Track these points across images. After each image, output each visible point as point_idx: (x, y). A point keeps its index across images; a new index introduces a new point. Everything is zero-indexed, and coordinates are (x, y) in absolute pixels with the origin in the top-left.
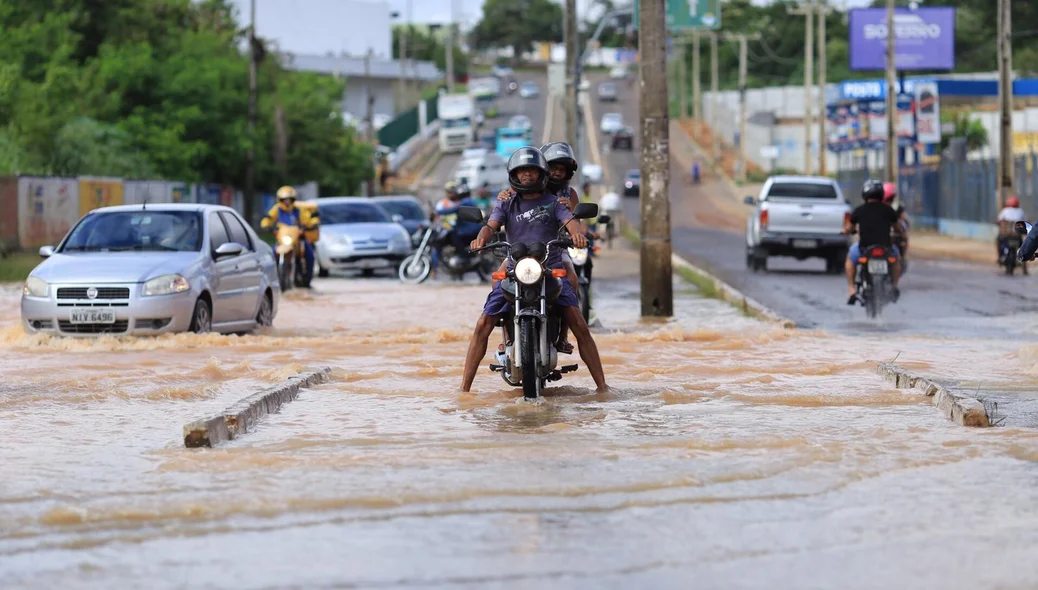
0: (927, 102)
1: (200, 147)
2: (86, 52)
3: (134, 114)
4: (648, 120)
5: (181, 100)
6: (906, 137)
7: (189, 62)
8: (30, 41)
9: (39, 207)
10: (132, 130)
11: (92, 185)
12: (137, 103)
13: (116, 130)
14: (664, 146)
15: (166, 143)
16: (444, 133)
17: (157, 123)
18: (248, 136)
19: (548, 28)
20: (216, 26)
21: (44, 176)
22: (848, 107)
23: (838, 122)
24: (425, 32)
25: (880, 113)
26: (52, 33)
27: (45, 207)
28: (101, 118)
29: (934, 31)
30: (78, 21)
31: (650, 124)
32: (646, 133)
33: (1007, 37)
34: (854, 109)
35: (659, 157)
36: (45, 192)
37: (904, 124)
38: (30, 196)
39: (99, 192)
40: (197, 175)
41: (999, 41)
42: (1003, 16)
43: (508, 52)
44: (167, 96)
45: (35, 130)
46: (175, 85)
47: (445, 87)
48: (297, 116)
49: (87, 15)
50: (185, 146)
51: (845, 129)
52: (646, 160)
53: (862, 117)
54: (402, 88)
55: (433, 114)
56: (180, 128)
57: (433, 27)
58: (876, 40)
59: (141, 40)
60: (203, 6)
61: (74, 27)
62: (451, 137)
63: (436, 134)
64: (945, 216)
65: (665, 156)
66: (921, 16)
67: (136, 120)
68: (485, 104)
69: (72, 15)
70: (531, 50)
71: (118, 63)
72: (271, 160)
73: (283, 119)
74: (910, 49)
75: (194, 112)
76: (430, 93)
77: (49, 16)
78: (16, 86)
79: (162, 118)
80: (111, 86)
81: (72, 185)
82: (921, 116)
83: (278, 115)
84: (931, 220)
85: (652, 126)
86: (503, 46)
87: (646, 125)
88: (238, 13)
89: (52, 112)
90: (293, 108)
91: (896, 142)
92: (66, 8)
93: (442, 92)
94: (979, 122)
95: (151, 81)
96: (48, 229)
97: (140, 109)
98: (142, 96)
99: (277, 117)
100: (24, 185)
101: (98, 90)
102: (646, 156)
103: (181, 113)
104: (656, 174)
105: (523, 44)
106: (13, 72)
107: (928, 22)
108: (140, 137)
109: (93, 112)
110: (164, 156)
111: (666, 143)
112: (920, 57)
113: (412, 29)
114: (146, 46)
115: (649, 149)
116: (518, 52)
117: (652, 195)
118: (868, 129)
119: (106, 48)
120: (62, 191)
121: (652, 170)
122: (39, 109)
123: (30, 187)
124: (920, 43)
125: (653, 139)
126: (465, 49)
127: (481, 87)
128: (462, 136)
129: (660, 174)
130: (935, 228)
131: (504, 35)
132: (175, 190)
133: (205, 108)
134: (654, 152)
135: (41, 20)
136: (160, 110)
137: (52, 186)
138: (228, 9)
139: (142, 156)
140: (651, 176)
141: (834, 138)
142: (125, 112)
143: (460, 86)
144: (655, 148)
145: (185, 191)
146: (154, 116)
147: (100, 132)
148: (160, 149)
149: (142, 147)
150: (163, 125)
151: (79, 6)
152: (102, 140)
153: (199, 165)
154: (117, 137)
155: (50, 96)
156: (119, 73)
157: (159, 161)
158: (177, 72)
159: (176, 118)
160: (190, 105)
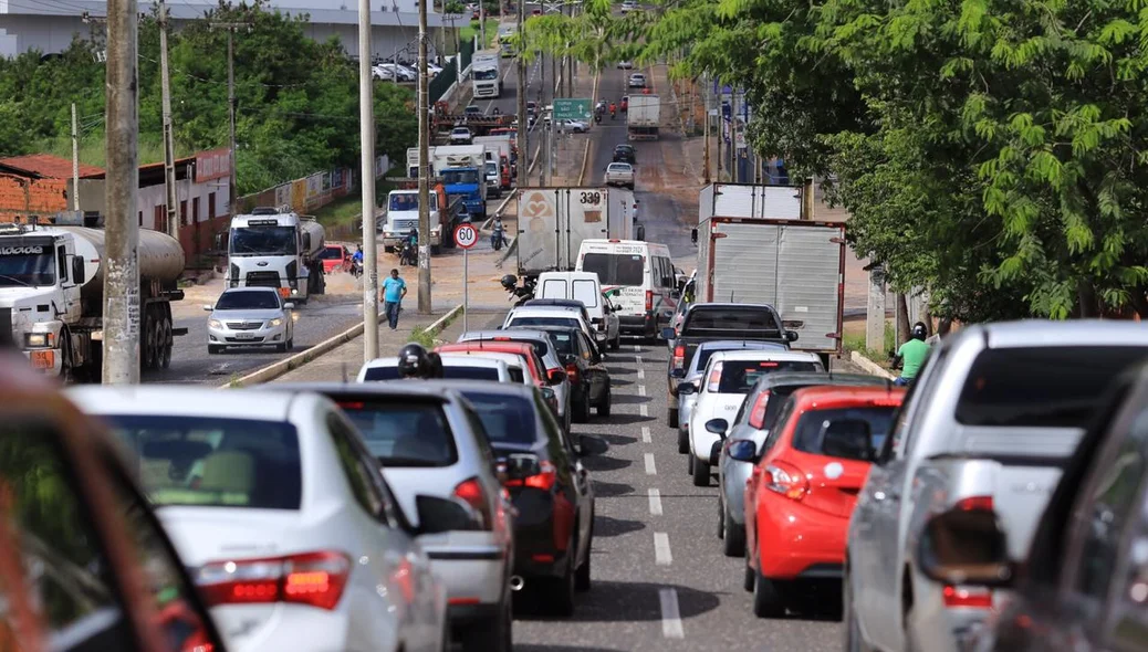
1: (335, 152)
2: (271, 96)
3: (300, 133)
5: (324, 123)
7: (327, 101)
9: (281, 200)
10: (300, 143)
11: (296, 184)
12: (301, 127)
13: (293, 144)
15: (318, 149)
17: (311, 137)
28: (285, 138)
30: (266, 78)
36: (283, 192)
38: (278, 195)
39: (298, 186)
40: (334, 166)
44: (316, 121)
45: (262, 153)
46: (321, 114)
49: (271, 74)
50: (328, 151)
56: (325, 141)
59: (301, 88)
61: (264, 81)
67: (301, 136)
69: (263, 75)
71: (291, 103)
75: (332, 131)
79: (314, 134)
80: (288, 118)
81: (290, 186)
95: (308, 111)
97: (303, 130)
98: (303, 122)
103: (325, 131)
108: (304, 146)
110: (317, 156)
119: (282, 93)
120: (287, 190)
122: (264, 140)
123: (278, 191)
132: (323, 176)
133: (337, 127)
136: (313, 130)
137: (284, 188)
139: (306, 158)
142: (295, 130)
145: (327, 176)
146: (310, 134)
147: (285, 146)
148: (316, 153)
149: (306, 152)
150: (315, 138)
151: (266, 69)
152: (287, 150)
153: (335, 160)
154: (295, 149)
155: (269, 134)
156: (291, 109)
157: (314, 159)
158: (321, 108)
159: (322, 135)
160: (329, 126)
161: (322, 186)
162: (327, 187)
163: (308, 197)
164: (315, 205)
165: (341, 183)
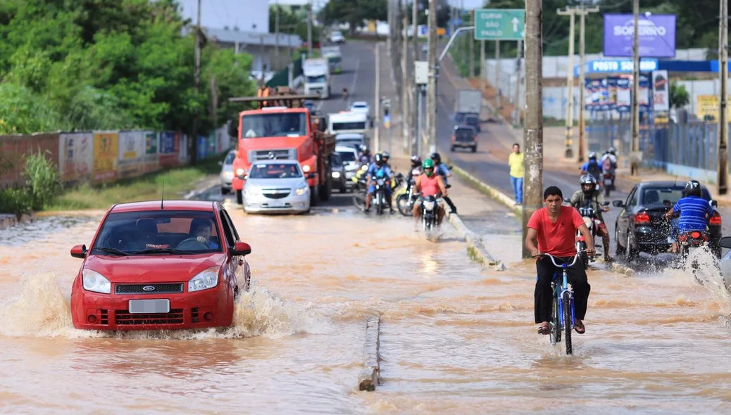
0: (661, 83)
1: (163, 107)
2: (88, 37)
3: (119, 83)
4: (529, 131)
5: (150, 73)
6: (644, 105)
7: (155, 47)
8: (47, 30)
9: (70, 153)
10: (118, 94)
11: (101, 136)
12: (121, 76)
13: (107, 95)
14: (539, 148)
15: (142, 103)
16: (308, 86)
17: (135, 89)
18: (195, 99)
19: (375, 10)
20: (167, 19)
21: (72, 132)
22: (600, 80)
23: (592, 90)
24: (289, 12)
25: (625, 87)
26: (63, 26)
27: (74, 153)
28: (97, 86)
29: (661, 31)
30: (80, 17)
31: (531, 133)
32: (528, 139)
33: (725, 47)
34: (605, 82)
35: (536, 155)
36: (74, 143)
37: (643, 96)
38: (66, 146)
39: (105, 140)
40: (162, 125)
41: (720, 50)
42: (723, 33)
43: (347, 26)
44: (141, 70)
45: (60, 98)
46: (147, 63)
47: (306, 52)
48: (224, 83)
49: (86, 13)
50: (154, 105)
51: (597, 95)
52: (528, 156)
53: (610, 89)
54: (277, 53)
55: (299, 71)
56: (151, 94)
57: (295, 8)
58: (622, 36)
59: (123, 31)
60: (158, 5)
61: (78, 22)
62: (311, 89)
63: (301, 85)
64: (671, 162)
65: (540, 154)
66: (653, 21)
67: (121, 87)
68: (333, 64)
69: (76, 14)
70: (362, 25)
71: (108, 47)
72: (207, 113)
73: (215, 84)
74: (646, 44)
75: (160, 82)
76: (296, 57)
77: (60, 14)
78: (45, 66)
79: (138, 85)
80: (104, 64)
81: (90, 137)
82: (655, 92)
83: (212, 81)
84: (661, 163)
85: (532, 135)
86: (343, 22)
87: (528, 134)
88: (182, 9)
89: (70, 85)
90: (221, 77)
91: (638, 109)
92: (72, 9)
93: (304, 56)
94: (683, 87)
95: (131, 60)
96: (76, 168)
97: (124, 80)
98: (125, 70)
99: (212, 83)
100: (62, 139)
101: (95, 67)
102: (527, 154)
103: (151, 82)
104: (534, 166)
105: (357, 21)
106: (44, 57)
107: (657, 25)
108: (124, 99)
109: (92, 81)
110: (140, 112)
111: (541, 146)
112: (653, 49)
113: (280, 9)
114: (126, 35)
115: (530, 149)
116: (353, 27)
117: (531, 179)
118: (615, 97)
119: (99, 36)
120: (84, 141)
121: (532, 163)
122: (61, 81)
123: (66, 139)
124: (652, 39)
125: (533, 143)
126: (316, 23)
127: (331, 52)
128: (321, 88)
129: (537, 165)
130: (664, 168)
131: (344, 14)
132: (148, 136)
133: (166, 79)
134: (532, 151)
135: (55, 16)
136: (137, 81)
137: (78, 138)
138: (175, 7)
139: (125, 113)
140: (531, 167)
141: (589, 101)
142: (113, 81)
143: (316, 50)
144: (534, 148)
145: (154, 136)
146: (133, 84)
147: (98, 96)
148: (138, 107)
149: (126, 106)
150: (139, 91)
151: (81, 8)
152: (100, 102)
153: (163, 118)
154: (110, 100)
155: (69, 73)
156: (109, 54)
157: (137, 116)
158: (147, 54)
159: (148, 86)
160: (157, 76)
161: (145, 148)
162: (152, 150)
163: (121, 158)
164: (134, 171)
165: (172, 149)
